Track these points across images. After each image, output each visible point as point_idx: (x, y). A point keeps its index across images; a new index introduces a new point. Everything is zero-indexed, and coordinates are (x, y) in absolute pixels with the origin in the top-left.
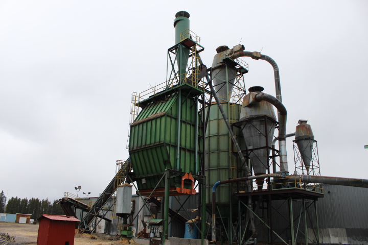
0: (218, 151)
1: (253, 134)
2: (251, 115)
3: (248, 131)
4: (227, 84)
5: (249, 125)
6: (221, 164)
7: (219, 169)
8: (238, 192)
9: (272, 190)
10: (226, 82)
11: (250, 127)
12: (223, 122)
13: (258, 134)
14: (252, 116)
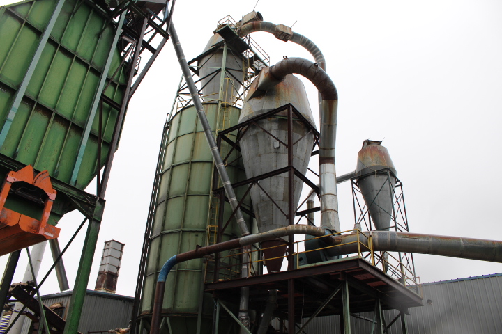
0: (187, 194)
1: (261, 150)
2: (260, 109)
3: (251, 144)
4: (223, 73)
5: (255, 131)
6: (188, 222)
7: (182, 232)
8: (215, 279)
9: (298, 267)
10: (220, 70)
11: (256, 136)
12: (203, 137)
13: (273, 150)
14: (262, 111)
